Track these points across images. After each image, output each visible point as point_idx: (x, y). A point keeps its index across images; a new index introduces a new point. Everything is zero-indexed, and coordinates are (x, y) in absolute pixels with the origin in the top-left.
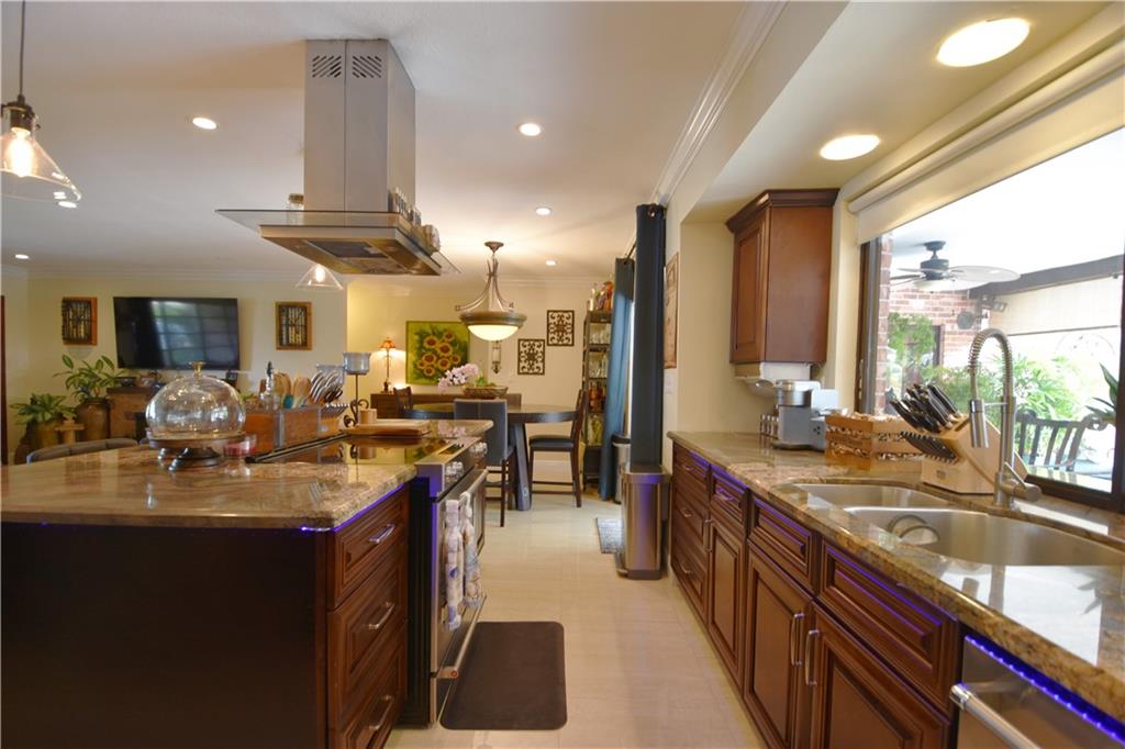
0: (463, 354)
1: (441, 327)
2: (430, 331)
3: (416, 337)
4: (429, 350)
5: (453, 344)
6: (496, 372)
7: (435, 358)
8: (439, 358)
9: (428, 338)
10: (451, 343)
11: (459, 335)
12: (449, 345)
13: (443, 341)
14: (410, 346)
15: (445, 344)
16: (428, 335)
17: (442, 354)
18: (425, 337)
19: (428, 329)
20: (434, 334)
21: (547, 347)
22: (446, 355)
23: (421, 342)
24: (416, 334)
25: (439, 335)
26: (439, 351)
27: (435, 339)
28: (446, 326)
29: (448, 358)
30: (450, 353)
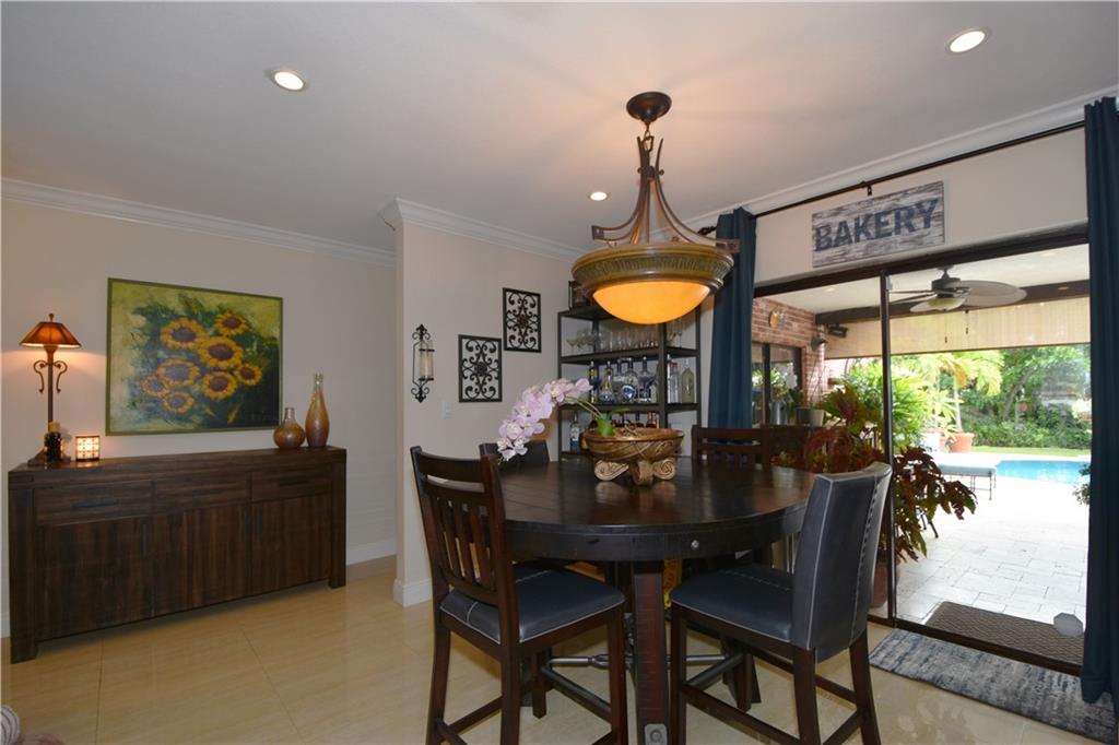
0: (266, 362)
1: (211, 303)
2: (180, 309)
3: (141, 320)
4: (178, 351)
5: (243, 340)
6: (421, 398)
7: (195, 371)
8: (204, 370)
9: (175, 325)
10: (235, 338)
11: (255, 323)
12: (232, 343)
13: (217, 334)
14: (116, 340)
15: (221, 340)
16: (176, 317)
17: (213, 362)
18: (166, 322)
19: (173, 302)
20: (191, 316)
21: (504, 353)
22: (224, 364)
23: (155, 335)
24: (140, 311)
25: (208, 318)
26: (205, 355)
27: (194, 326)
28: (226, 301)
29: (231, 371)
30: (236, 360)
